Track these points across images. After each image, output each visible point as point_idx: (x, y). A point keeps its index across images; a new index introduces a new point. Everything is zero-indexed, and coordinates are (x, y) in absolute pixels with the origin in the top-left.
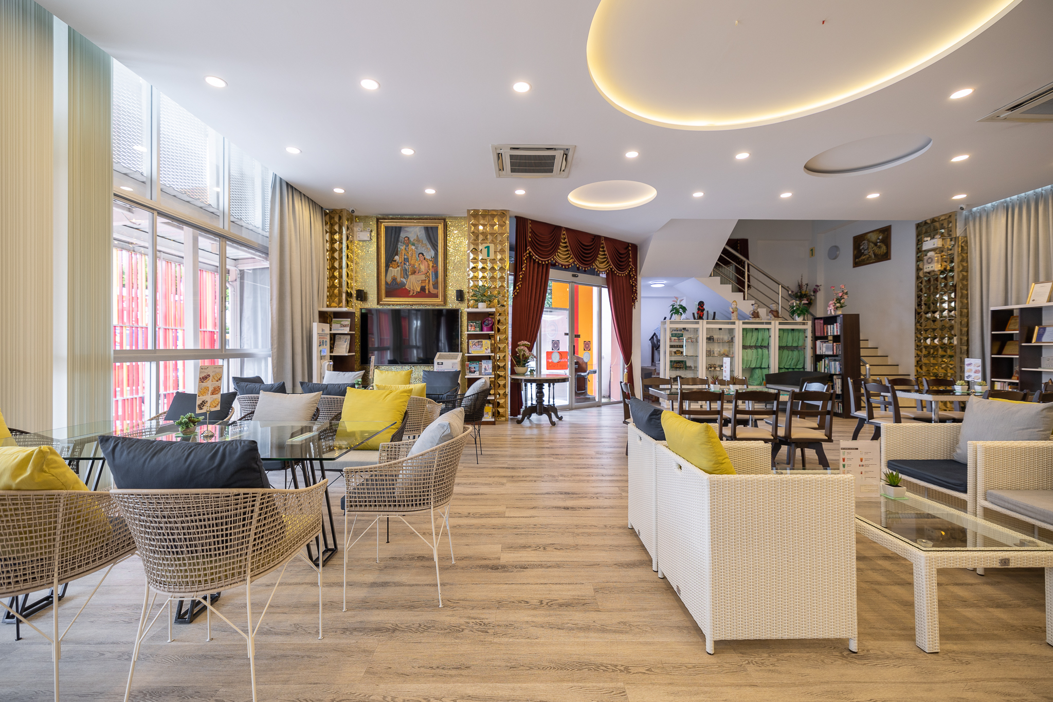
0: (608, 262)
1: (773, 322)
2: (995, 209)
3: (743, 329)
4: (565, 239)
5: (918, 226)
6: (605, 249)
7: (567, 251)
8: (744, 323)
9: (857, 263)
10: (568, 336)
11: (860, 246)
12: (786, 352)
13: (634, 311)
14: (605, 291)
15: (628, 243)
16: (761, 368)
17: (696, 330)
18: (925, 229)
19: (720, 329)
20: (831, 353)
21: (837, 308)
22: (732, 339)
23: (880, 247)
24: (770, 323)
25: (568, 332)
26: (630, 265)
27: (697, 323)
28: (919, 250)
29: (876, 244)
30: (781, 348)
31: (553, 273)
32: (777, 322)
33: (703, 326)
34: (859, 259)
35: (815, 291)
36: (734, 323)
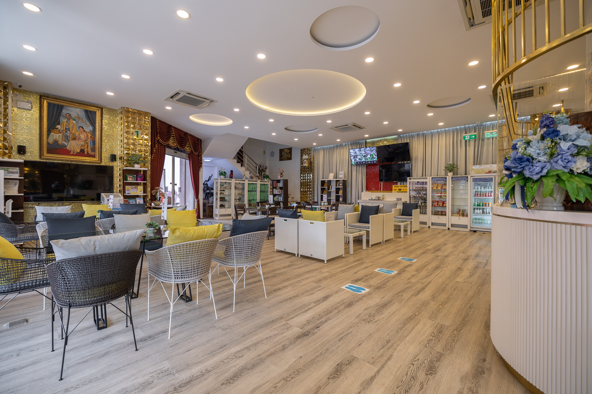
0: (191, 147)
1: (258, 181)
2: (321, 149)
3: (248, 183)
4: (173, 132)
5: (301, 150)
6: (190, 140)
7: (174, 139)
8: (248, 181)
9: (281, 160)
10: (171, 185)
11: (282, 153)
12: (262, 193)
13: (200, 172)
14: (188, 161)
15: (198, 139)
16: (253, 200)
17: (230, 183)
18: (303, 151)
19: (240, 183)
20: (279, 194)
21: (281, 177)
22: (244, 187)
23: (288, 155)
24: (257, 181)
25: (171, 182)
26: (199, 150)
27: (231, 180)
28: (301, 159)
29: (287, 153)
30: (261, 191)
31: (167, 150)
32: (259, 181)
33: (233, 181)
34: (281, 158)
35: (266, 168)
36: (245, 181)
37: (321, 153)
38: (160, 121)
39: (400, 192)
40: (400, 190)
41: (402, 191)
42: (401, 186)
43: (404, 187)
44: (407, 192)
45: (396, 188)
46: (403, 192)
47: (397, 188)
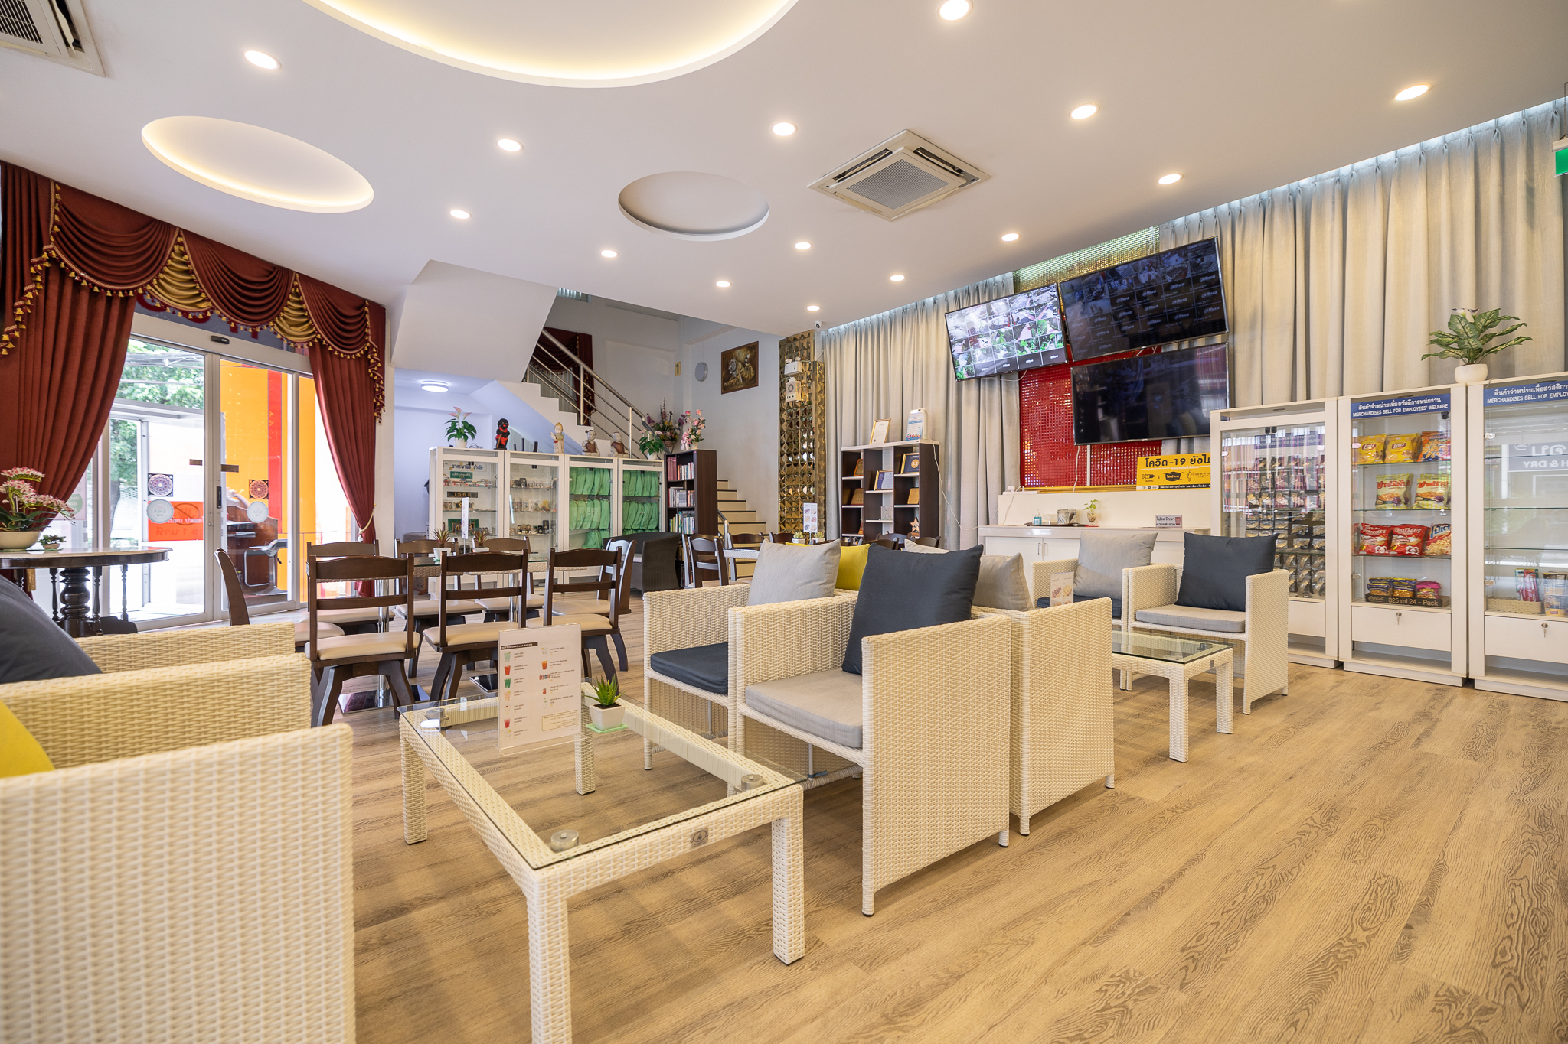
0: (311, 327)
1: (615, 460)
2: (847, 331)
3: (571, 468)
4: (183, 254)
5: (782, 344)
6: (303, 298)
7: (192, 281)
8: (572, 459)
9: (726, 389)
11: (728, 365)
12: (634, 505)
13: (380, 430)
15: (364, 300)
16: (598, 529)
17: (494, 466)
19: (534, 467)
20: (684, 505)
22: (555, 483)
23: (747, 369)
24: (610, 461)
26: (367, 341)
27: (496, 455)
28: (782, 373)
29: (744, 366)
30: (627, 499)
31: (140, 320)
32: (621, 460)
33: (505, 460)
34: (728, 385)
35: (681, 423)
36: (556, 458)
37: (849, 349)
38: (65, 189)
39: (1175, 487)
40: (1174, 476)
41: (1183, 481)
42: (1179, 457)
43: (1192, 462)
44: (1208, 486)
45: (1152, 470)
46: (1191, 486)
47: (1160, 471)
